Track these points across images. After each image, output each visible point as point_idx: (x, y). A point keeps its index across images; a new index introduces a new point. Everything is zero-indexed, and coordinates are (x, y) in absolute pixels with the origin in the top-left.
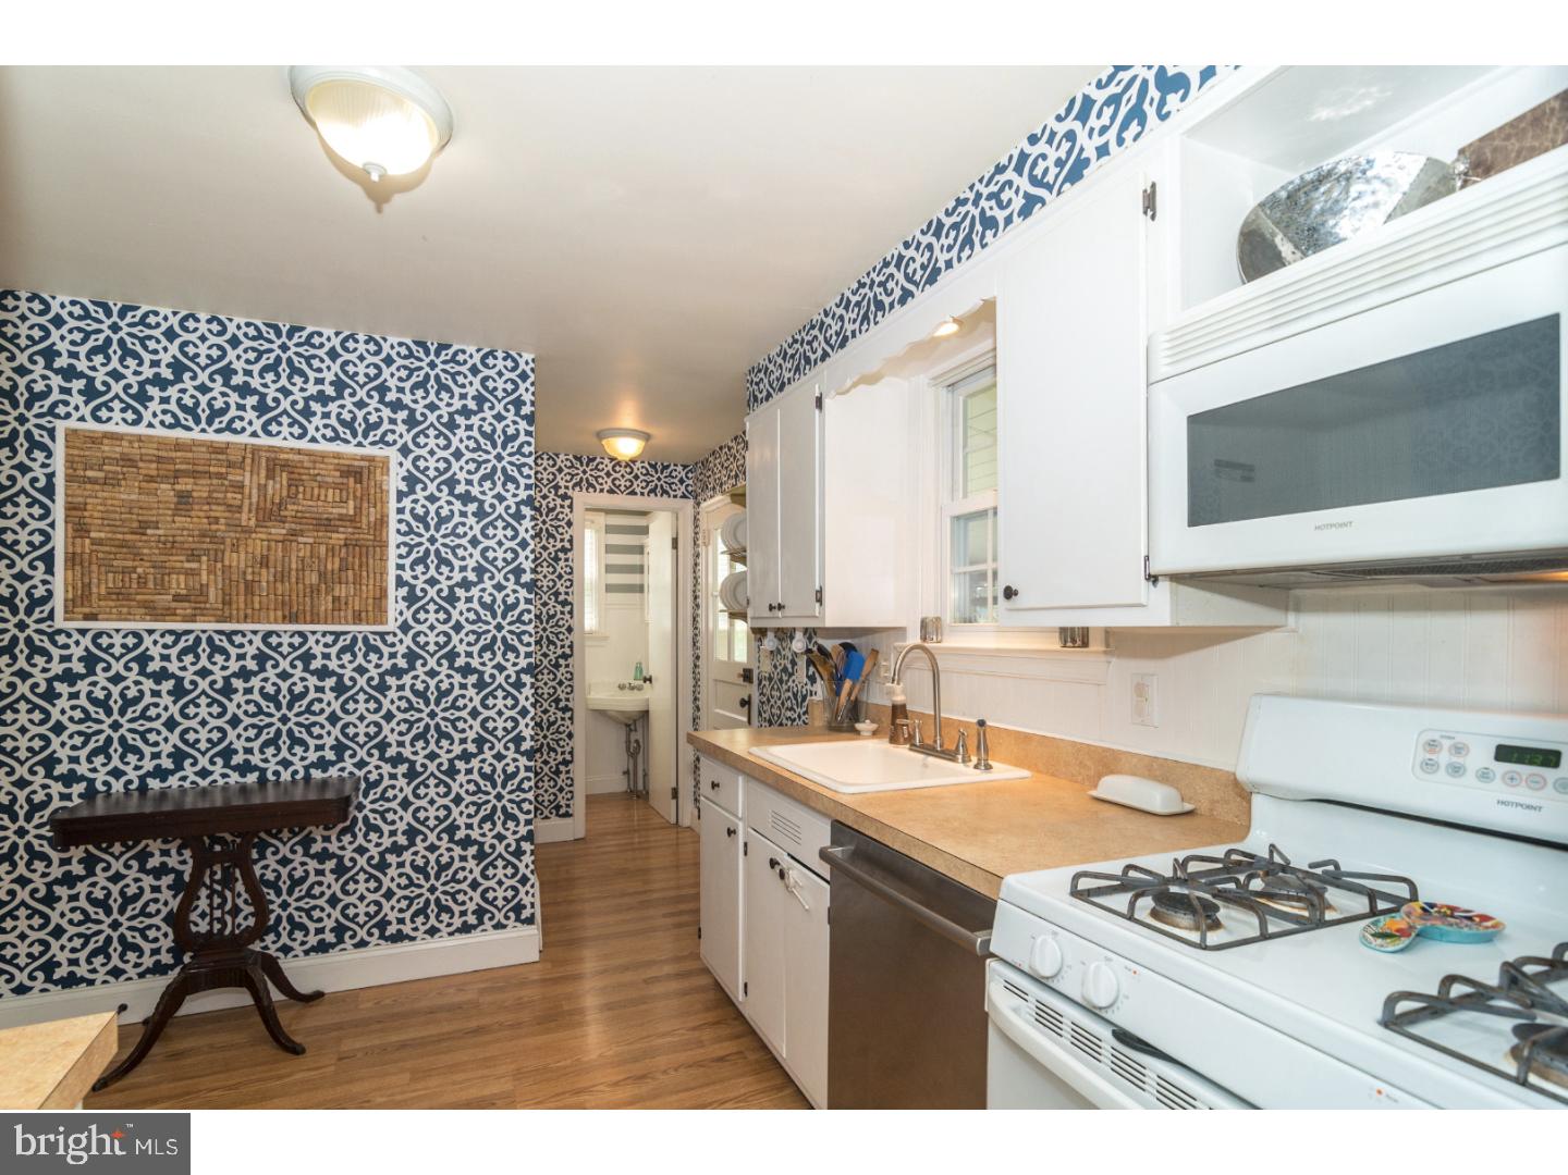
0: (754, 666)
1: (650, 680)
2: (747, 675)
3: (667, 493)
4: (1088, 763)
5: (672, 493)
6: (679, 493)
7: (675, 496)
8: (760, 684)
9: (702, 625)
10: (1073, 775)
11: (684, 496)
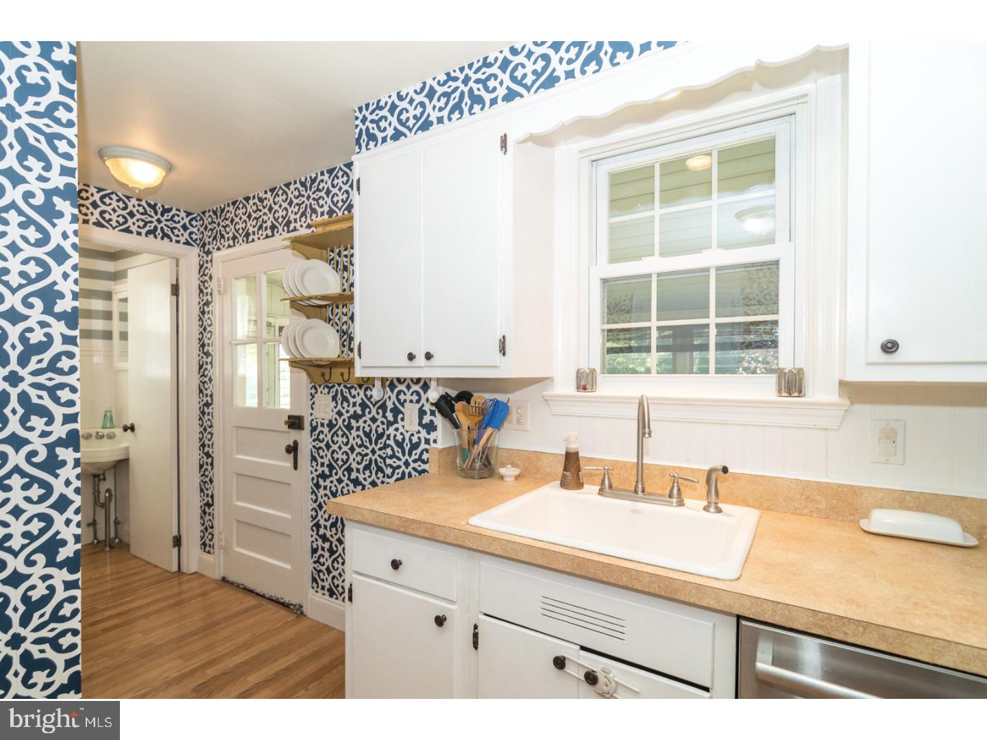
0: (304, 412)
1: (132, 428)
2: (295, 422)
3: (169, 237)
4: (818, 498)
5: (174, 238)
6: (183, 240)
7: (178, 242)
8: (314, 429)
9: (215, 372)
10: (796, 509)
11: (187, 243)
